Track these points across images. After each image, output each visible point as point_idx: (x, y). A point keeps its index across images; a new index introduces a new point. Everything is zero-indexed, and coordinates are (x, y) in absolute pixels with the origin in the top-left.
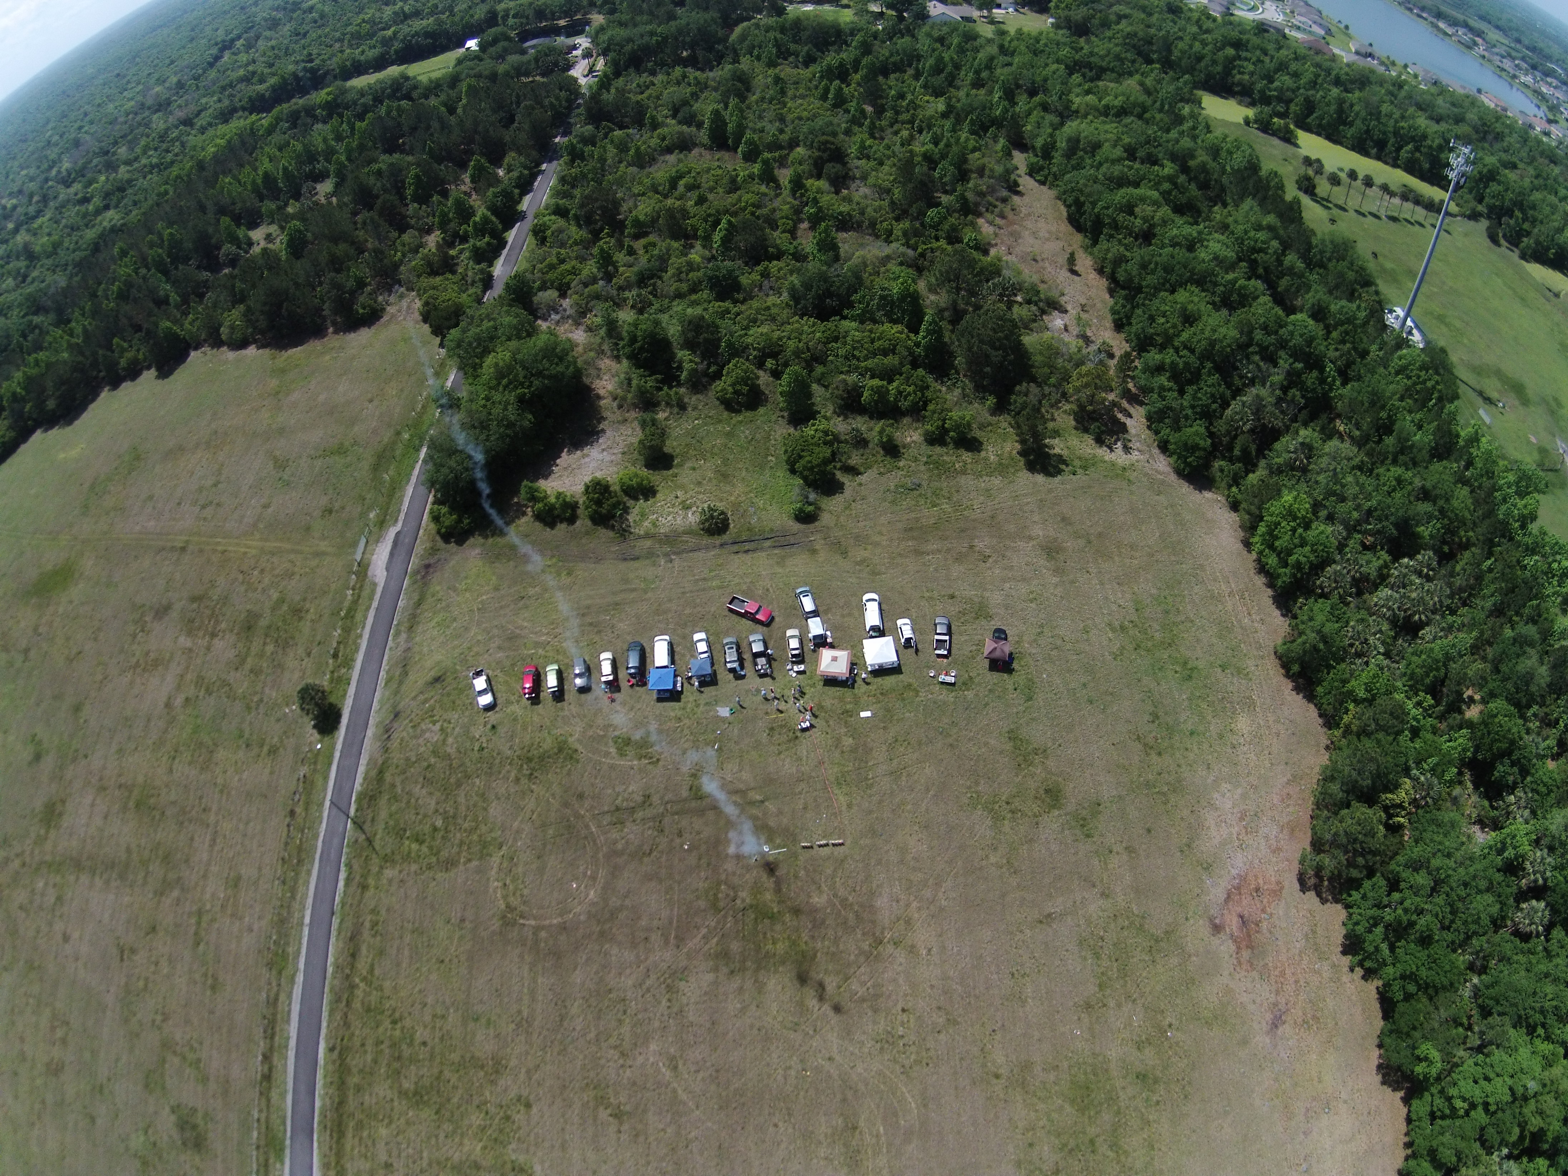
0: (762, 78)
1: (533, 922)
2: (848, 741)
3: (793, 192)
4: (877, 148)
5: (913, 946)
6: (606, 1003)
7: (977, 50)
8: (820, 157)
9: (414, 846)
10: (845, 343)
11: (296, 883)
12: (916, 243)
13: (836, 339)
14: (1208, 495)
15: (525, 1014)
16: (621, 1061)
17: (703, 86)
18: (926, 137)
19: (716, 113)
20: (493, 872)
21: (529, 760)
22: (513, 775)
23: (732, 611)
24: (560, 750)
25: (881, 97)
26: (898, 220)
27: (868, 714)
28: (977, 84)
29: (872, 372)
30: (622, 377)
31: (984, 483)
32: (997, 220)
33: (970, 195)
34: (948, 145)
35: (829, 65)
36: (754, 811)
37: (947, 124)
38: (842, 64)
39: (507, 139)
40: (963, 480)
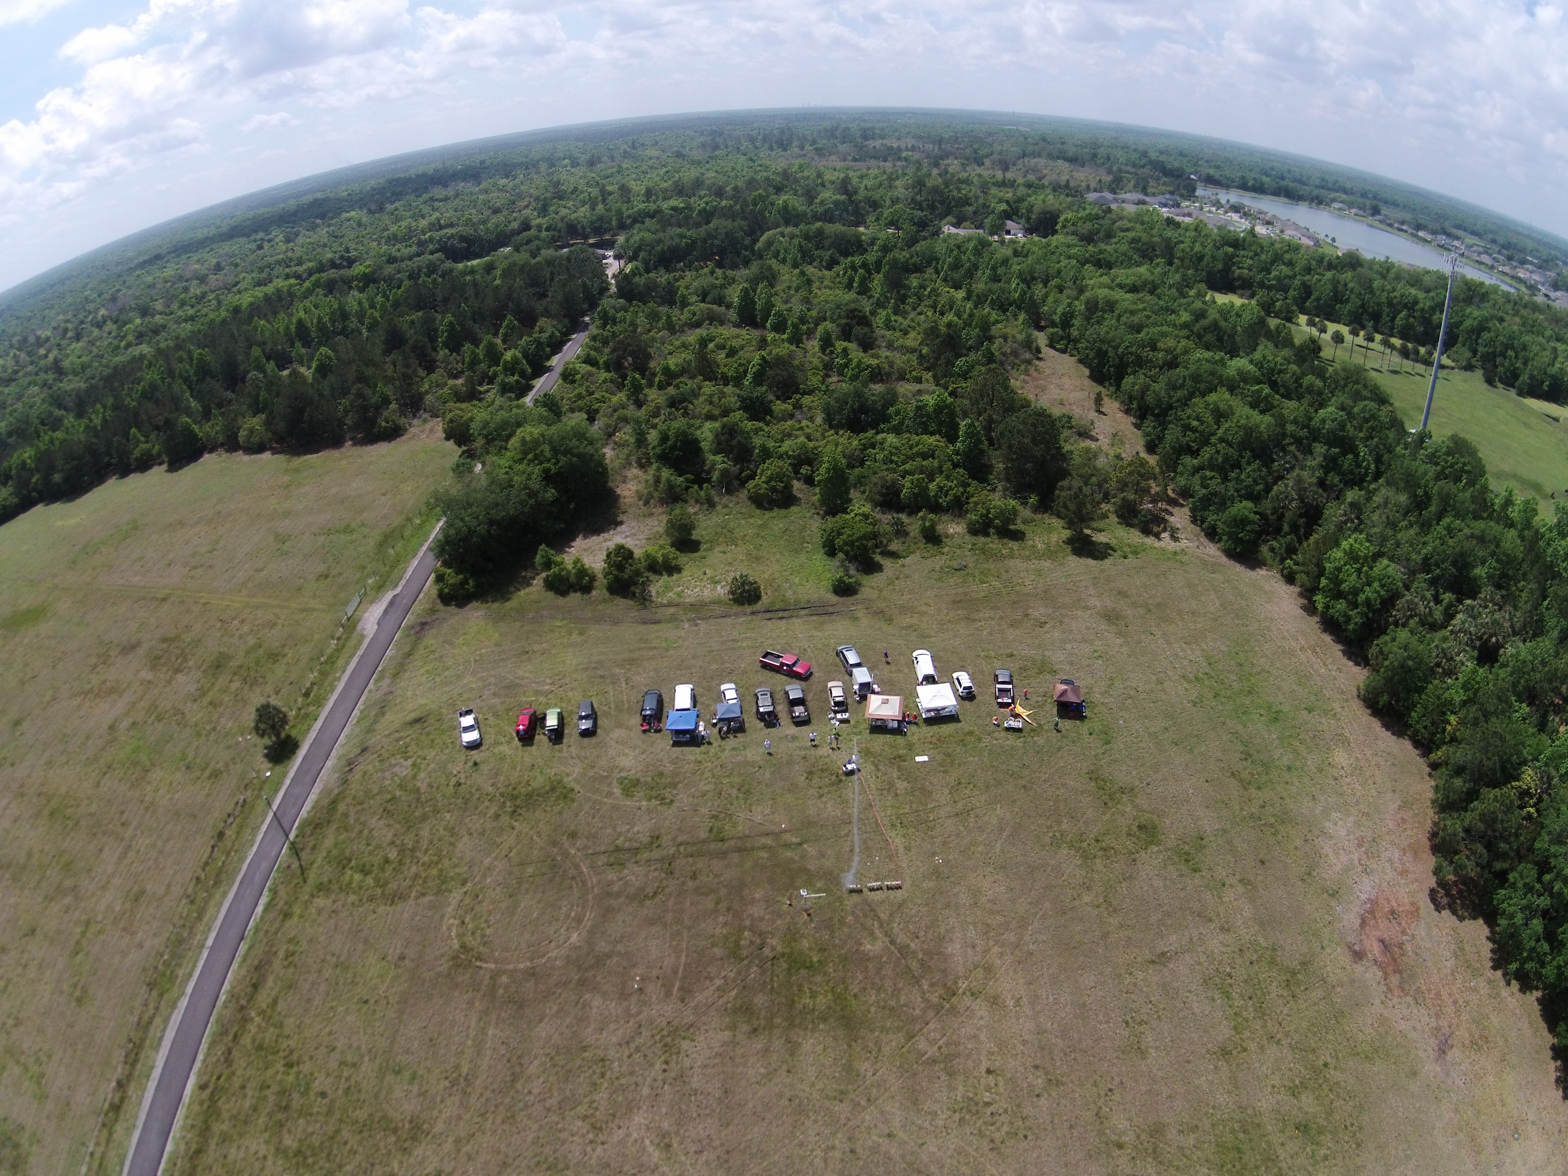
0: (788, 275)
1: (492, 966)
2: (901, 785)
3: (823, 350)
4: (904, 323)
5: (996, 997)
6: (579, 1062)
8: (848, 324)
9: (357, 878)
10: (882, 451)
11: (207, 903)
12: (947, 383)
13: (873, 446)
14: (1261, 572)
15: (465, 1070)
16: (591, 1136)
18: (950, 314)
19: (745, 294)
20: (450, 909)
21: (514, 798)
22: (492, 811)
23: (765, 666)
24: (553, 789)
25: (904, 287)
26: (927, 370)
27: (925, 758)
28: (995, 279)
29: (911, 473)
30: (650, 477)
31: (1033, 564)
32: (1023, 377)
33: (996, 353)
34: (971, 316)
35: (853, 263)
36: (789, 854)
37: (969, 305)
38: (865, 264)
39: (540, 308)
40: (1011, 562)
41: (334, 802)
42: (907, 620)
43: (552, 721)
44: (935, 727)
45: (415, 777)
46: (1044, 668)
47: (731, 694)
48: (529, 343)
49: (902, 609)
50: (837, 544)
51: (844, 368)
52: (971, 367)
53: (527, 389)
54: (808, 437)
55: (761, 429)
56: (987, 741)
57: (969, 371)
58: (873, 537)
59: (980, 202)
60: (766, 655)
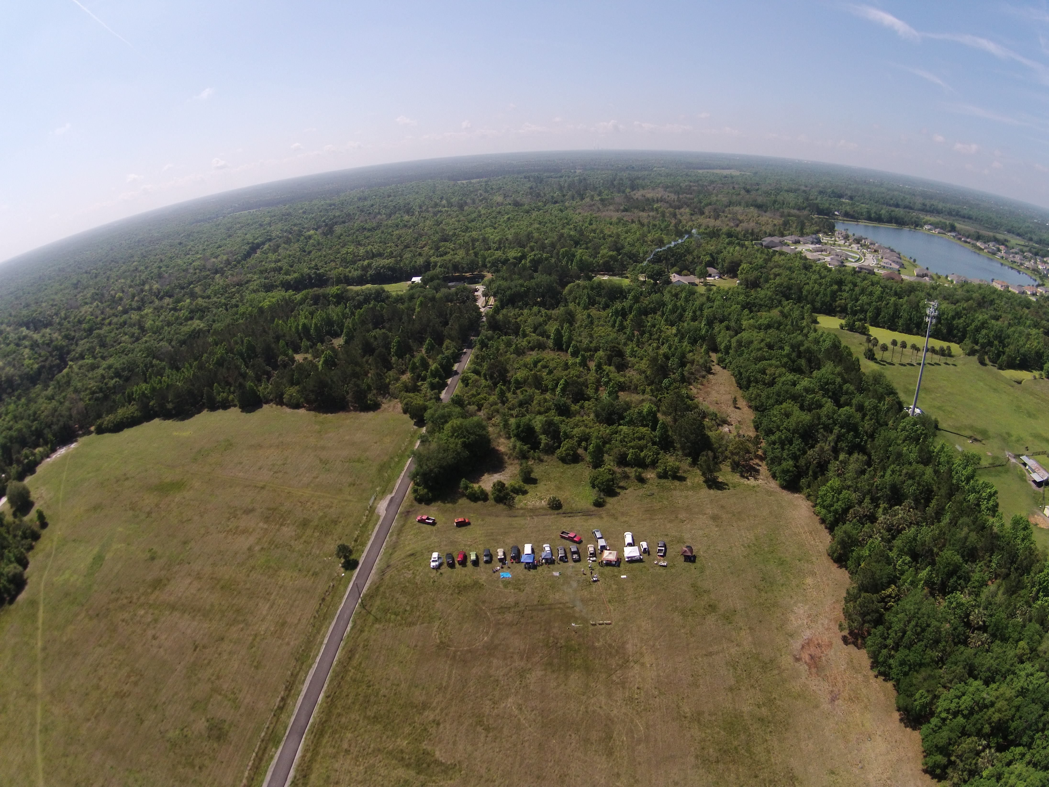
0: (581, 315)
1: (453, 649)
2: (614, 587)
3: (597, 371)
4: (641, 352)
5: (643, 663)
7: (694, 300)
8: (611, 355)
9: (393, 617)
10: (620, 435)
12: (657, 394)
13: (616, 433)
14: (796, 495)
15: (444, 685)
17: (549, 318)
18: (666, 346)
19: (557, 330)
20: (435, 629)
21: (458, 587)
22: (450, 592)
23: (562, 537)
24: (475, 584)
25: (643, 326)
26: (649, 385)
27: (625, 576)
28: (694, 319)
29: (633, 447)
30: (511, 445)
31: (685, 493)
32: (699, 386)
33: (686, 373)
34: (676, 349)
35: (616, 309)
36: (568, 611)
37: (676, 339)
38: (623, 309)
39: (445, 333)
40: (674, 492)
41: (378, 587)
42: (624, 519)
43: (473, 557)
44: (631, 565)
45: (414, 578)
46: (680, 540)
47: (547, 549)
48: (443, 359)
49: (623, 514)
50: (596, 483)
51: (607, 384)
52: (671, 384)
53: (443, 386)
54: (586, 426)
55: (564, 421)
56: (651, 570)
57: (669, 386)
58: (613, 480)
59: (696, 253)
60: (563, 533)
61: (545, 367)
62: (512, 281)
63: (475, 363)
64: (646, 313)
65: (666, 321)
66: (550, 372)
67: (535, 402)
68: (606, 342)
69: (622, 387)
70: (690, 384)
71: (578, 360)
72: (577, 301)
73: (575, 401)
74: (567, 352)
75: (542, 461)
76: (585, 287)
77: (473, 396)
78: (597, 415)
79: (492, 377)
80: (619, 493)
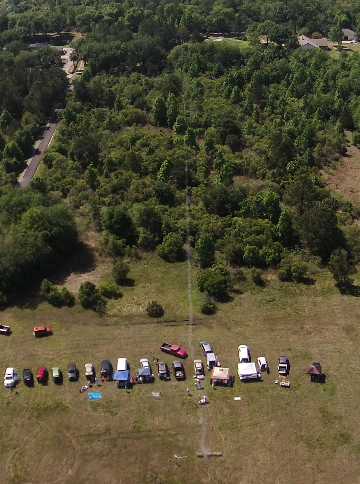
0: (189, 84)
2: (226, 411)
3: (207, 151)
4: (260, 129)
7: (326, 67)
8: (225, 132)
10: (235, 228)
12: (280, 179)
13: (230, 225)
17: (151, 86)
18: (291, 122)
19: (160, 101)
23: (163, 350)
25: (264, 98)
26: (270, 168)
27: (239, 398)
28: (326, 90)
29: (250, 243)
30: (102, 239)
31: (312, 299)
32: (331, 171)
33: (315, 155)
34: (303, 126)
35: (232, 76)
36: (171, 439)
37: (304, 114)
38: (240, 77)
39: (24, 104)
40: (300, 298)
42: (238, 329)
43: (56, 374)
44: (246, 384)
46: (307, 356)
47: (145, 364)
48: (22, 135)
49: (237, 323)
50: (205, 285)
51: (219, 166)
52: (297, 167)
53: (21, 167)
54: (193, 217)
55: (166, 210)
56: (271, 391)
57: (295, 170)
58: (225, 282)
59: (328, 11)
60: (164, 345)
61: (145, 145)
62: (106, 42)
63: (60, 140)
64: (268, 83)
65: (292, 91)
66: (151, 152)
67: (132, 187)
68: (219, 117)
69: (238, 171)
70: (320, 168)
71: (184, 138)
72: (184, 67)
73: (181, 187)
74: (171, 128)
75: (139, 258)
76: (194, 51)
77: (58, 179)
78: (207, 204)
79: (80, 157)
80: (233, 299)
